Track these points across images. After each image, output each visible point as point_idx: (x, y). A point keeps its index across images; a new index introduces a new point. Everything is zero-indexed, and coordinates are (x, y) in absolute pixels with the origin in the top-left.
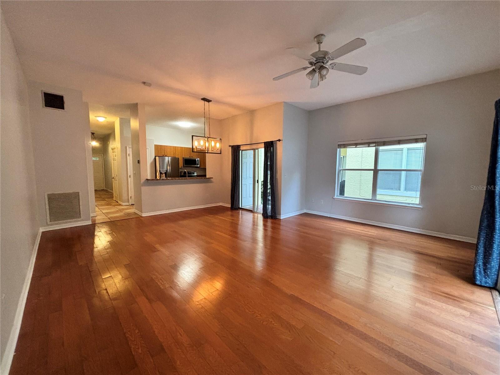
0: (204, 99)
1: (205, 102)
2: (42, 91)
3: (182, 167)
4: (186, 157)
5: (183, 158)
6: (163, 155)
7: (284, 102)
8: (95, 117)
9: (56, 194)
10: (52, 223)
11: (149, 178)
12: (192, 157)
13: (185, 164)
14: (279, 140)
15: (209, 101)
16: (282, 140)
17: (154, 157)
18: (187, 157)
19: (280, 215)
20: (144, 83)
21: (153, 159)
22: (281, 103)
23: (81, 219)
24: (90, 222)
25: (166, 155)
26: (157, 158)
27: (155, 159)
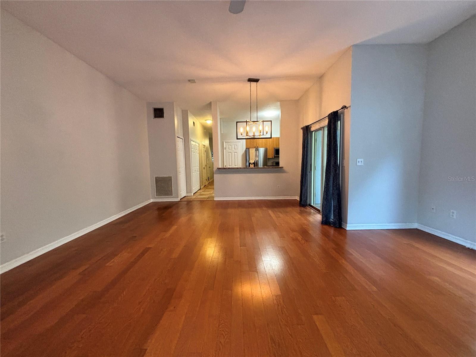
0: (250, 80)
1: (251, 82)
2: (153, 108)
3: (273, 157)
4: (277, 147)
5: (274, 148)
6: (255, 147)
7: (353, 46)
8: (205, 120)
9: (161, 177)
10: (158, 197)
11: (220, 167)
13: (276, 155)
14: (344, 107)
15: (257, 81)
16: (350, 107)
19: (347, 223)
20: (189, 81)
22: (349, 48)
23: (173, 196)
24: (179, 199)
25: (258, 147)
26: (248, 149)
27: (246, 151)
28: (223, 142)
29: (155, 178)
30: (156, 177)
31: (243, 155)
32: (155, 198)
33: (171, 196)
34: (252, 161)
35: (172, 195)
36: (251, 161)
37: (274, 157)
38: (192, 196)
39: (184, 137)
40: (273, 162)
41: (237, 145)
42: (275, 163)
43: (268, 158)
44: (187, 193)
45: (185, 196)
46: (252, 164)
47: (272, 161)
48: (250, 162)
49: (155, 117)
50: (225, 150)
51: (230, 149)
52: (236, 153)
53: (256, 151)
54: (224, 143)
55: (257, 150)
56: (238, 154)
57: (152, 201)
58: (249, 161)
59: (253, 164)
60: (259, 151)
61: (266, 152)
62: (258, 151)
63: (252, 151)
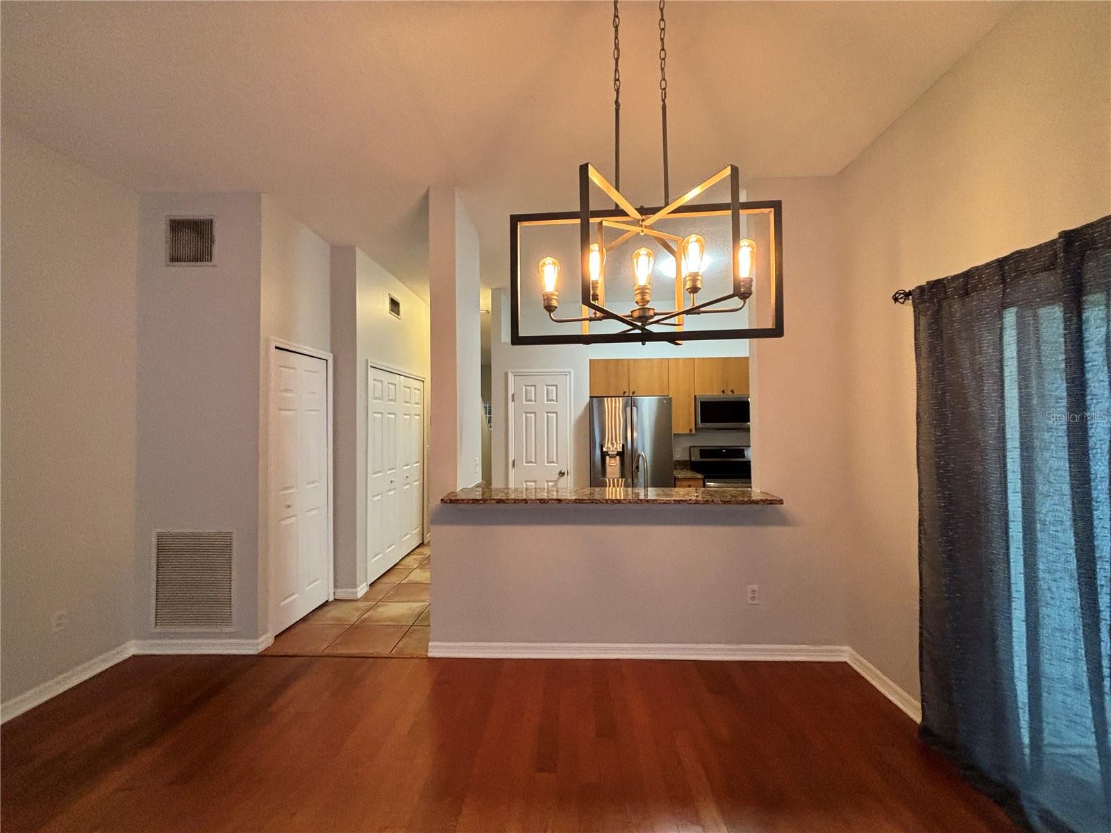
2: (167, 217)
3: (691, 430)
4: (707, 393)
5: (695, 396)
6: (624, 393)
9: (182, 536)
10: (161, 630)
12: (732, 391)
13: (702, 421)
17: (588, 399)
18: (713, 392)
21: (585, 409)
23: (232, 630)
24: (263, 643)
25: (634, 393)
26: (596, 401)
27: (590, 405)
28: (506, 374)
29: (154, 540)
30: (160, 537)
31: (579, 422)
32: (153, 636)
33: (227, 630)
34: (613, 447)
35: (227, 621)
36: (610, 446)
37: (694, 432)
38: (357, 600)
39: (332, 352)
40: (691, 447)
41: (556, 386)
42: (697, 450)
43: (674, 432)
44: (335, 587)
45: (326, 604)
46: (612, 457)
47: (689, 445)
48: (605, 449)
49: (175, 259)
50: (511, 404)
51: (531, 401)
52: (554, 415)
53: (629, 409)
54: (511, 376)
55: (631, 402)
56: (559, 416)
57: (132, 649)
58: (602, 447)
59: (618, 457)
60: (639, 405)
61: (665, 409)
62: (634, 408)
63: (614, 407)
